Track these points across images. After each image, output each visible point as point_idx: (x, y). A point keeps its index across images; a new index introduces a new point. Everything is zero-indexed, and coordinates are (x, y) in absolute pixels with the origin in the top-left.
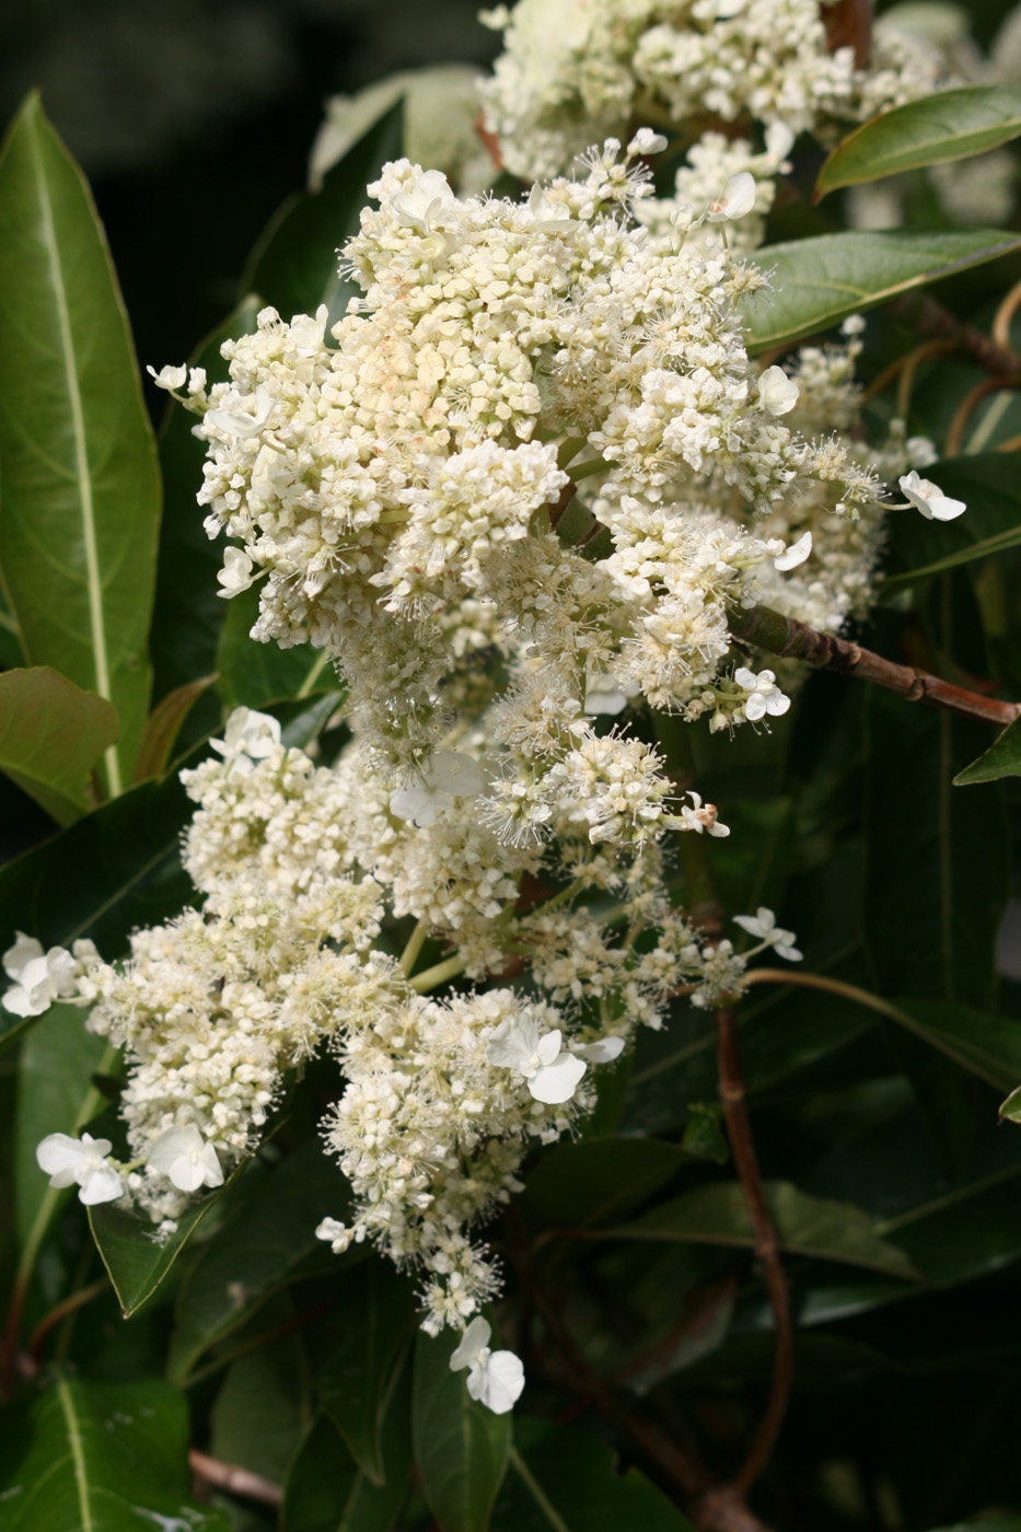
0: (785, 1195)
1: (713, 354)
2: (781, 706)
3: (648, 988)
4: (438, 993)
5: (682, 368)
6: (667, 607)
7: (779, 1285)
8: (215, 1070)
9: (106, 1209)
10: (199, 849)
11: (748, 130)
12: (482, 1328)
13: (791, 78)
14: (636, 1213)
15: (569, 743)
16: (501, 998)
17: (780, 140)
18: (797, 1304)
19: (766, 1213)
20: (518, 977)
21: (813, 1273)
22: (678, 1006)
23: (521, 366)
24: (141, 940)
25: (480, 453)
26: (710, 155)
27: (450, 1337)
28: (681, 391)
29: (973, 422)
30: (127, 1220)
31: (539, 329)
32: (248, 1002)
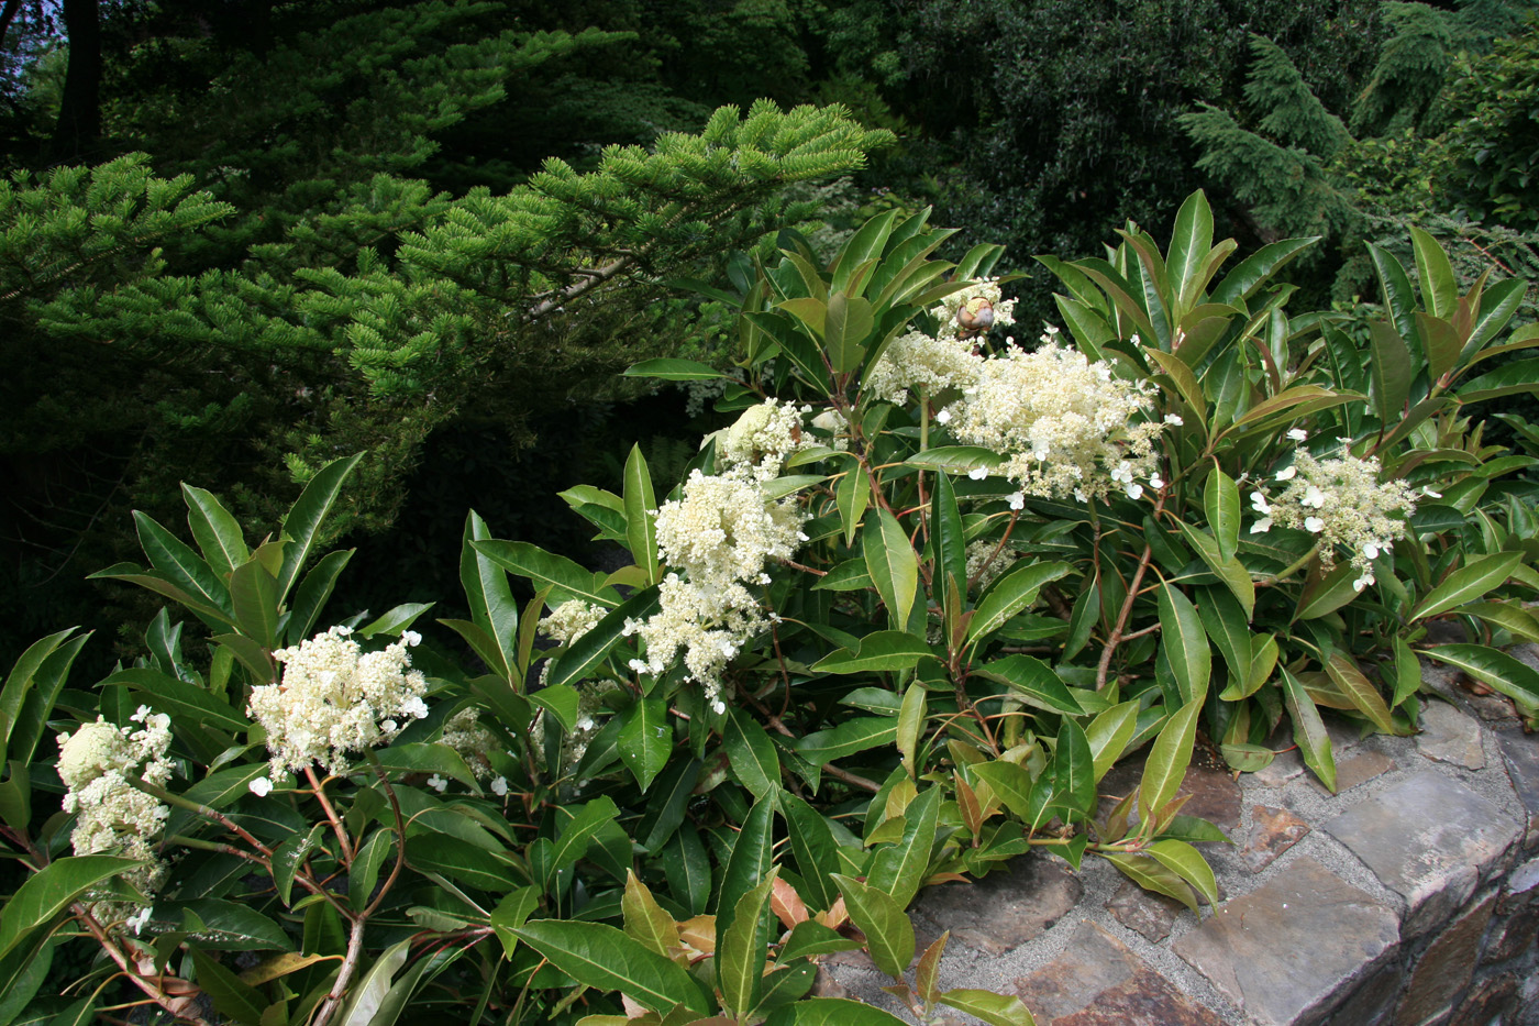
0: (787, 660)
1: (756, 510)
2: (769, 581)
3: (751, 629)
4: (708, 630)
5: (749, 512)
6: (747, 562)
7: (786, 678)
8: (663, 647)
9: (643, 674)
10: (663, 600)
11: (775, 452)
12: (717, 698)
13: (783, 443)
14: (757, 665)
15: (728, 588)
16: (721, 632)
17: (781, 456)
18: (790, 682)
19: (784, 665)
20: (725, 627)
21: (793, 676)
22: (757, 632)
23: (718, 513)
24: (651, 618)
25: (709, 531)
26: (768, 457)
27: (711, 699)
28: (750, 518)
29: (825, 508)
30: (648, 676)
31: (720, 506)
32: (671, 632)
